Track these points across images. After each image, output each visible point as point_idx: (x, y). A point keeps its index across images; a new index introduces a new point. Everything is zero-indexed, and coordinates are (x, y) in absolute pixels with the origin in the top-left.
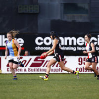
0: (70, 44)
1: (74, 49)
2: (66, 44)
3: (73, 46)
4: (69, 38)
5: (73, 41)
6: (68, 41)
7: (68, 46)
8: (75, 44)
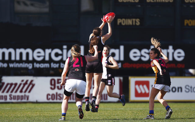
0: (24, 58)
1: (30, 66)
2: (18, 58)
3: (27, 61)
4: (22, 50)
5: (27, 54)
6: (21, 54)
7: (21, 61)
8: (31, 58)
